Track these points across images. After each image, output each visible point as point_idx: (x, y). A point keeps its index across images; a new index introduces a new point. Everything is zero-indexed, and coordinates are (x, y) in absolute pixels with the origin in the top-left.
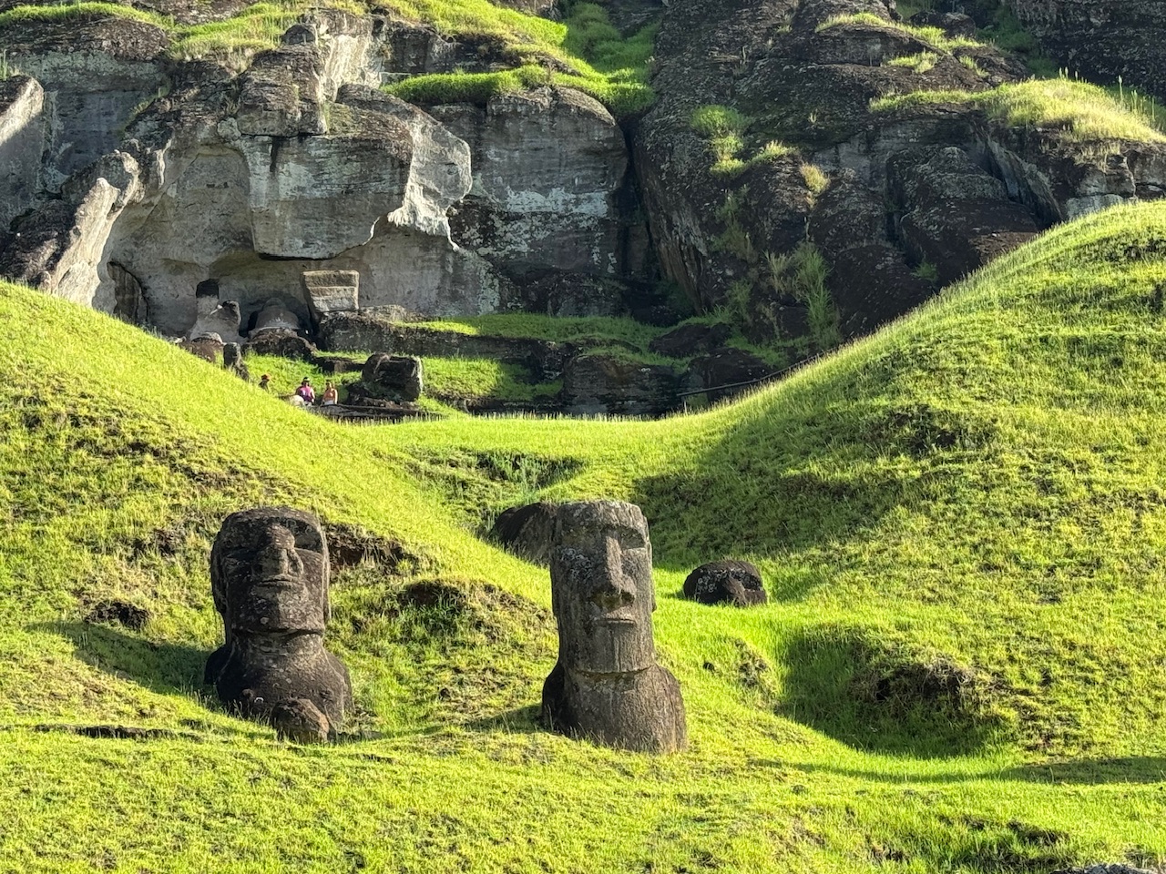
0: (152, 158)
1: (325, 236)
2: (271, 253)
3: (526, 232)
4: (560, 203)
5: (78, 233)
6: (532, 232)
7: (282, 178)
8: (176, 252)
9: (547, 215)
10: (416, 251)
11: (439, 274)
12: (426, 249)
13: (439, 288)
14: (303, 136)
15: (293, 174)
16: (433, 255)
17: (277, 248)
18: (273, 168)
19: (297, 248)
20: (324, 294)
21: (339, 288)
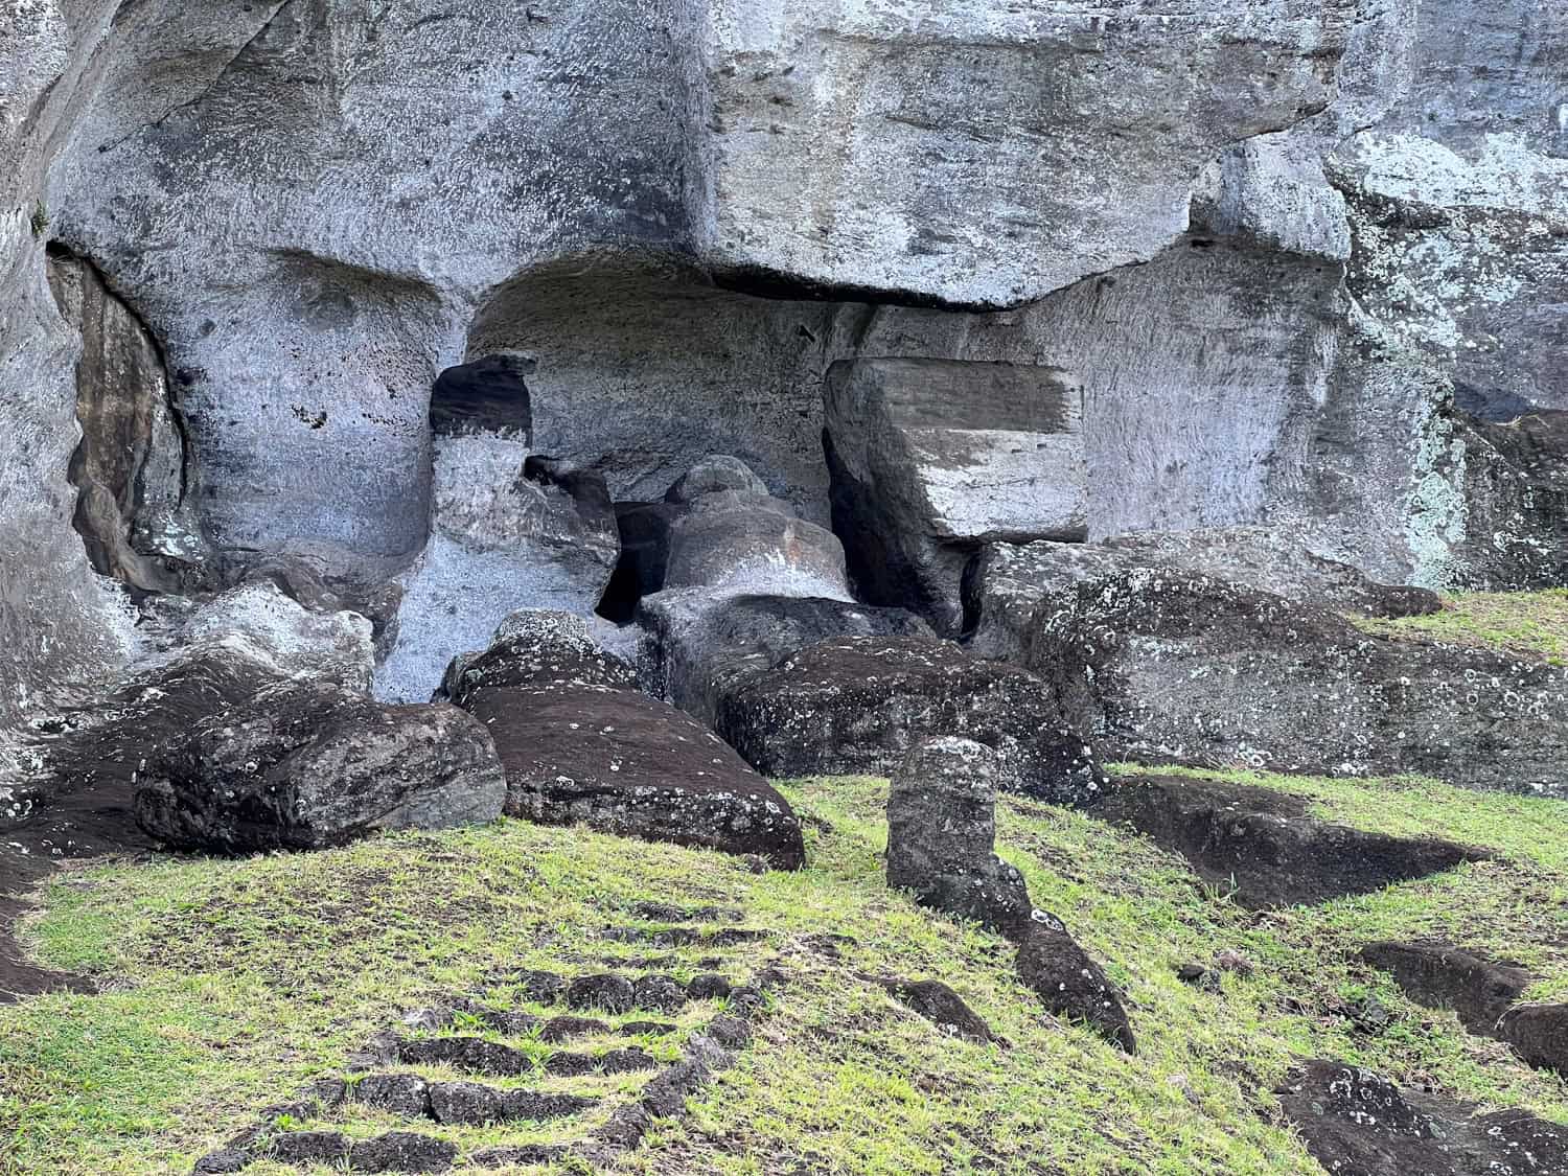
1: (1003, 210)
2: (778, 263)
3: (1452, 275)
4: (1526, 182)
6: (1470, 277)
8: (342, 227)
10: (1216, 310)
12: (1253, 304)
13: (1270, 460)
17: (803, 246)
19: (885, 252)
20: (965, 461)
21: (1020, 437)
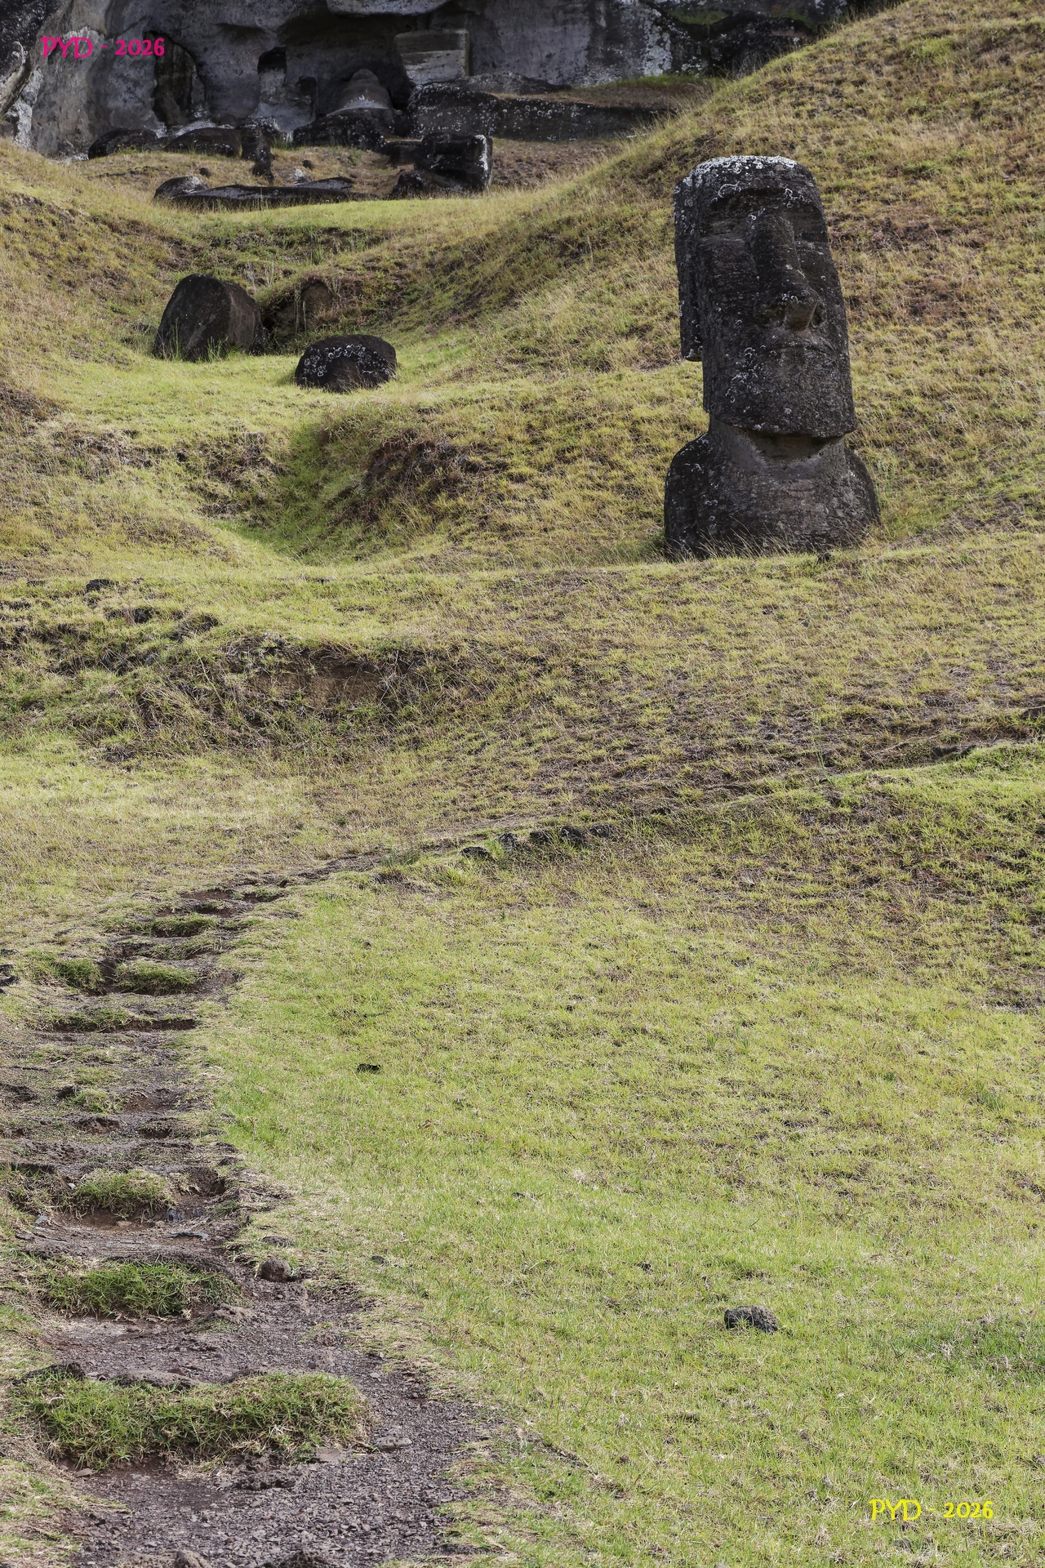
2: (348, 9)
8: (235, 15)
11: (587, 29)
13: (588, 49)
20: (420, 62)
21: (441, 52)
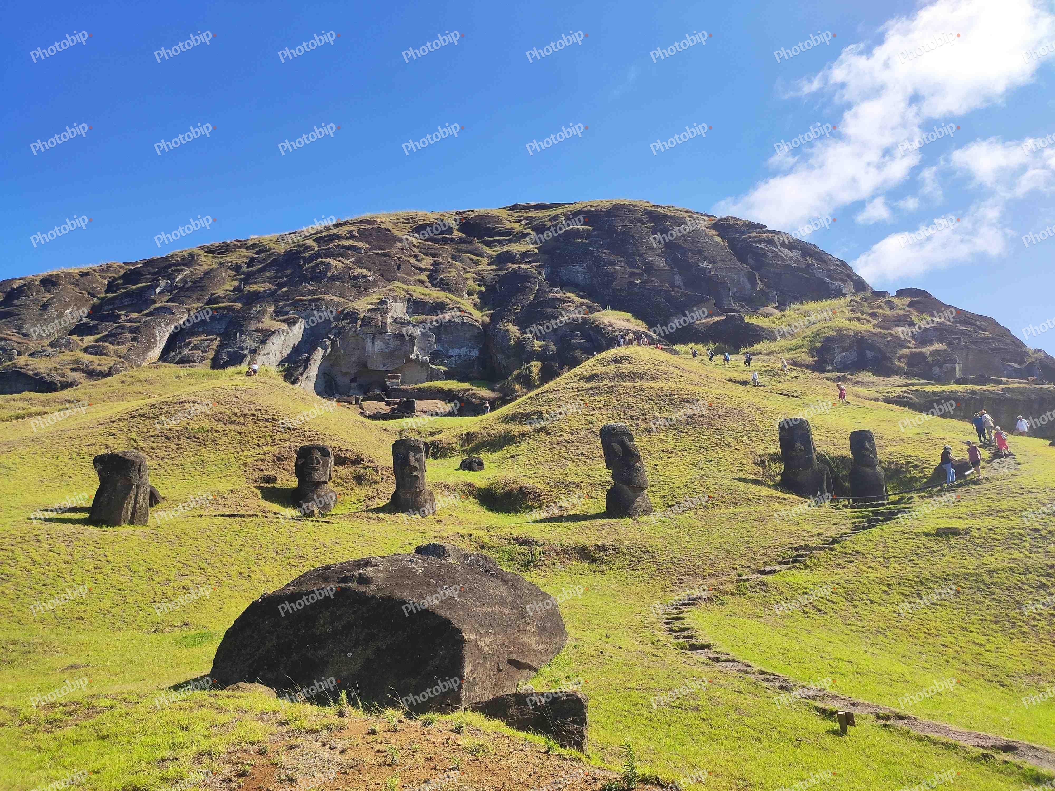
0: (335, 341)
1: (390, 363)
2: (373, 369)
3: (454, 361)
4: (464, 352)
5: (310, 364)
6: (456, 361)
7: (376, 346)
8: (344, 370)
9: (461, 356)
10: (419, 368)
11: (426, 374)
12: (422, 367)
13: (426, 378)
14: (382, 333)
15: (379, 345)
16: (424, 368)
17: (375, 368)
18: (373, 343)
19: (381, 368)
20: (390, 381)
21: (394, 379)
